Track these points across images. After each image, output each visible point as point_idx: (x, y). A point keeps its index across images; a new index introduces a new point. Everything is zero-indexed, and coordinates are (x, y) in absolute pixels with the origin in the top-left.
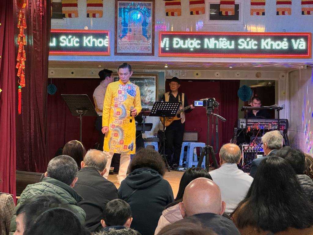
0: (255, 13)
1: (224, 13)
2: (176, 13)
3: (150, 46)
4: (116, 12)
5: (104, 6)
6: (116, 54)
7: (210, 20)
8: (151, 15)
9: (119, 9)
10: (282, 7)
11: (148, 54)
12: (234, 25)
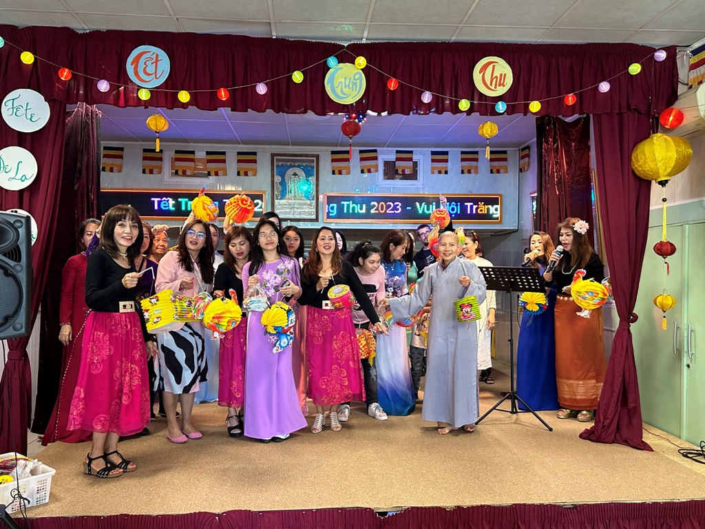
0: (436, 172)
1: (400, 172)
2: (344, 171)
3: (314, 210)
4: (272, 169)
5: (257, 162)
7: (384, 179)
9: (276, 166)
10: (467, 165)
11: (311, 220)
12: (412, 185)
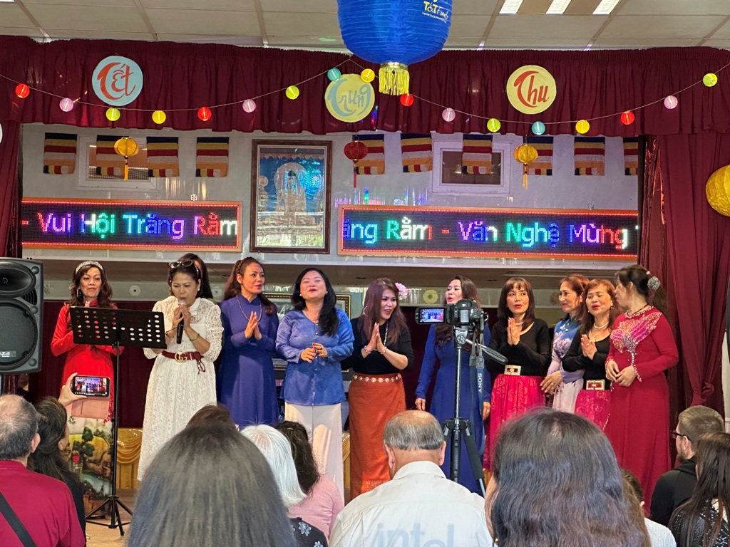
0: (532, 171)
1: (470, 170)
2: (374, 169)
4: (254, 166)
5: (230, 155)
6: (254, 249)
7: (443, 182)
8: (325, 172)
9: (261, 160)
10: (586, 160)
11: (317, 251)
12: (490, 193)
